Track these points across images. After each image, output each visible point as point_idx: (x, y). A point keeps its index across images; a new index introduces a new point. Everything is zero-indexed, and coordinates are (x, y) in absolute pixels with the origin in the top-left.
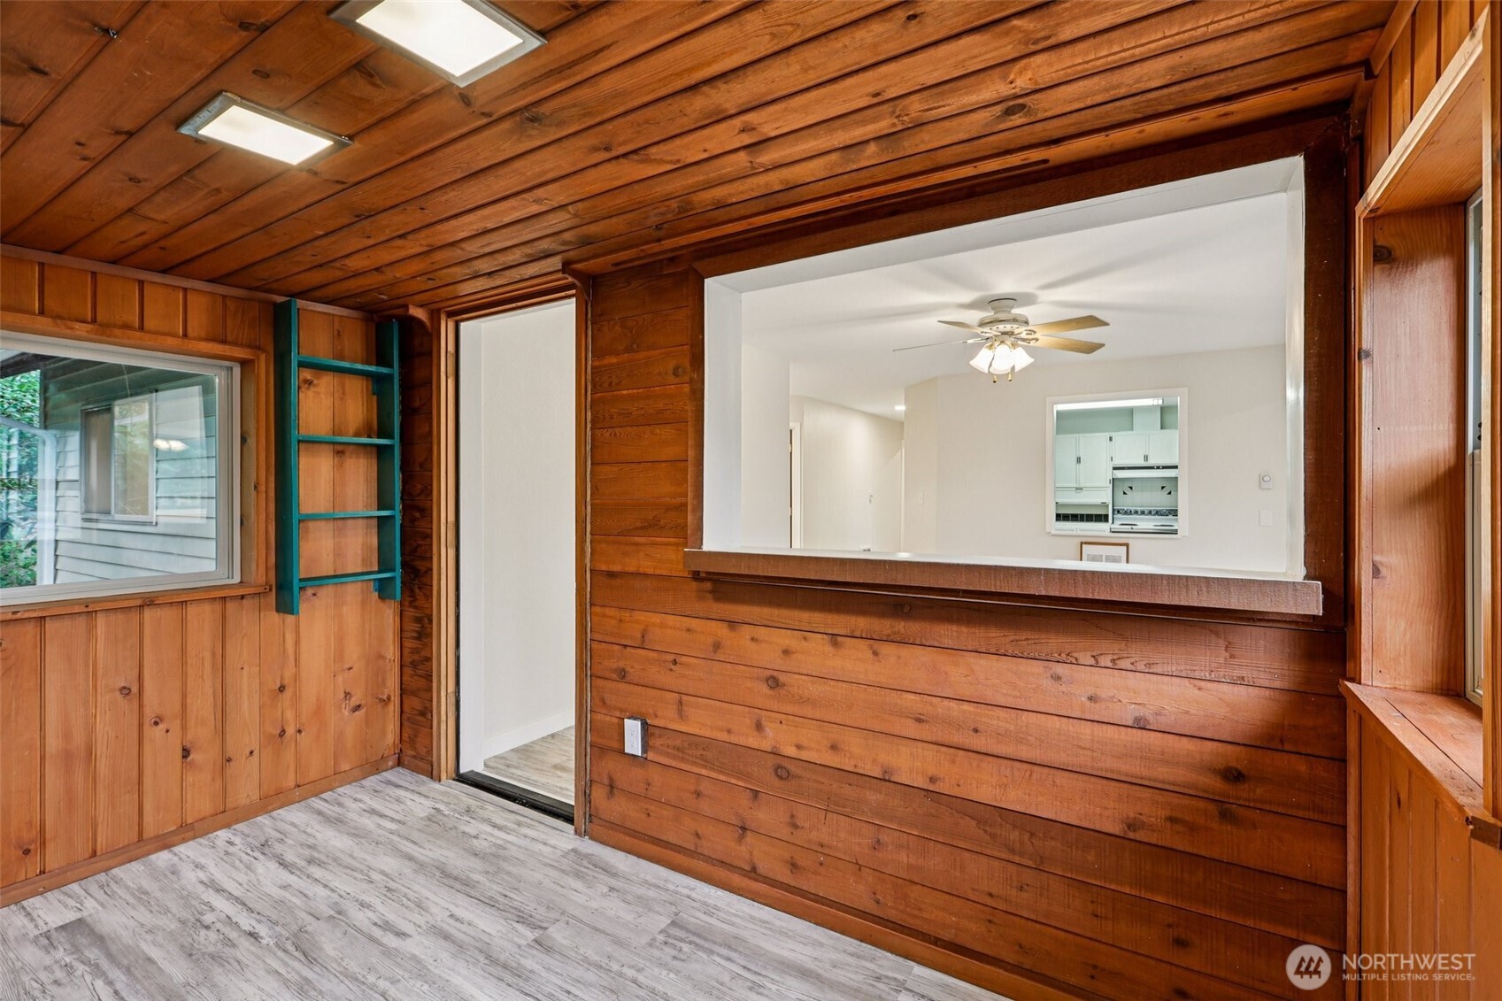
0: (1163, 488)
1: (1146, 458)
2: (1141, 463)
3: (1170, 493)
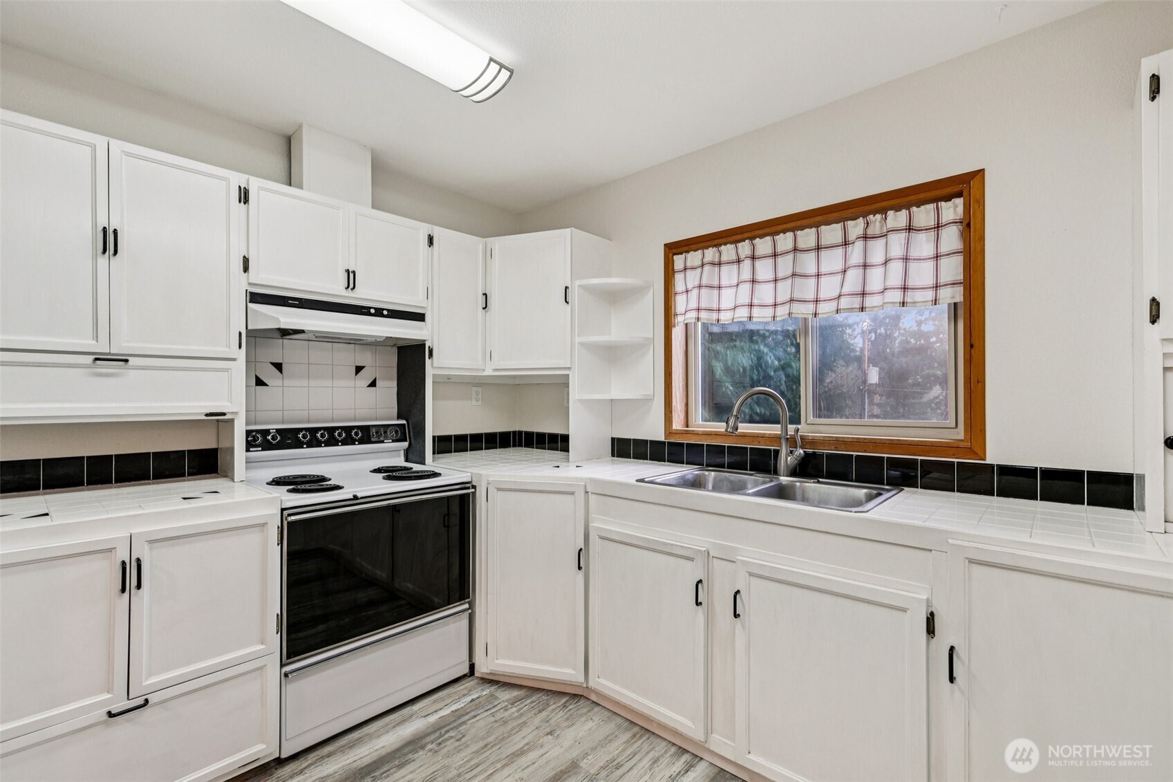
0: (359, 369)
1: (351, 278)
2: (335, 290)
3: (373, 384)
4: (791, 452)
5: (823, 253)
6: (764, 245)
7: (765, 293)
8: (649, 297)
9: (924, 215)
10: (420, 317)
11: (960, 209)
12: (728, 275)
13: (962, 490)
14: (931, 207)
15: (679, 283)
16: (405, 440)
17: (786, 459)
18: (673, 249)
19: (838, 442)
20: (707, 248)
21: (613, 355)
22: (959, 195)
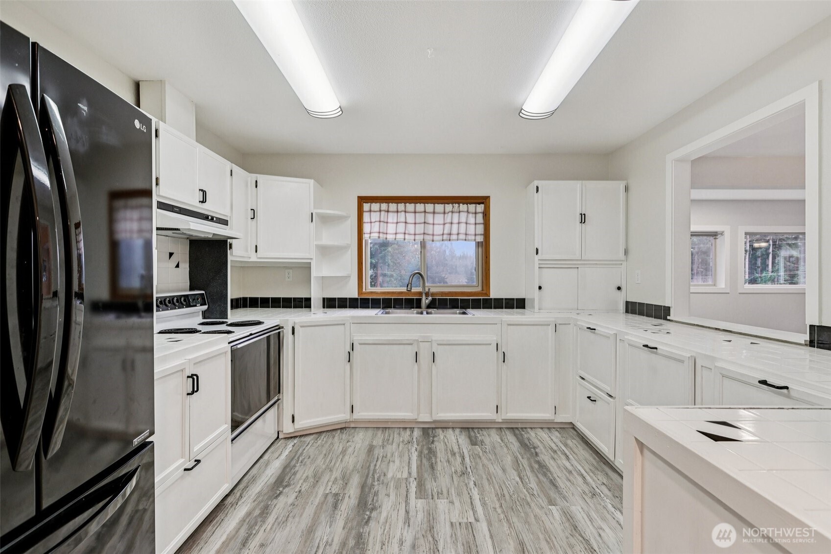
2: (192, 202)
3: (177, 266)
4: (427, 299)
5: (436, 215)
6: (410, 207)
7: (411, 228)
8: (349, 222)
9: (472, 207)
10: (225, 222)
11: (483, 208)
12: (392, 217)
13: (484, 308)
14: (474, 205)
15: (366, 217)
16: (206, 304)
17: (425, 301)
18: (362, 200)
19: (443, 294)
20: (383, 203)
21: (325, 251)
22: (483, 203)
